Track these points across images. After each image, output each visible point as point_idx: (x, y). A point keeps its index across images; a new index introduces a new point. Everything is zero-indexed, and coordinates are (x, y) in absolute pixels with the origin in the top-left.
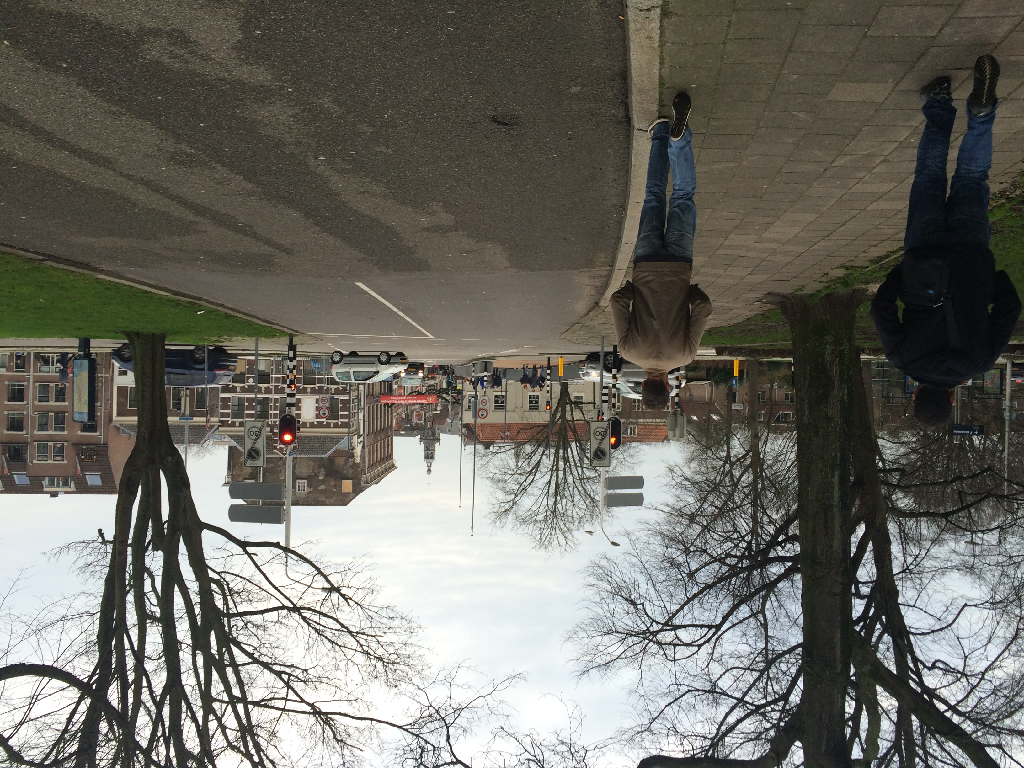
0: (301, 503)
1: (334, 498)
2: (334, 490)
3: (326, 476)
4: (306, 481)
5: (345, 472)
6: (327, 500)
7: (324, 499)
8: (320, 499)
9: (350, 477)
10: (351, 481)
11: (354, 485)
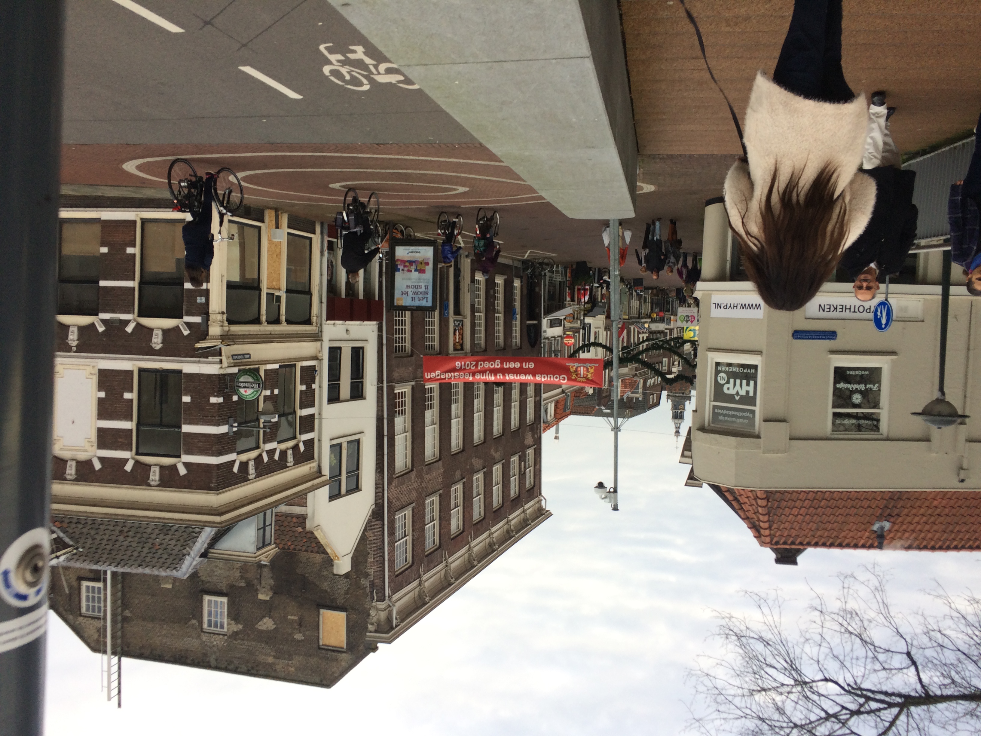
0: (213, 663)
1: (297, 660)
2: (298, 636)
3: (276, 591)
4: (225, 600)
5: (325, 586)
6: (280, 665)
7: (271, 660)
8: (261, 658)
9: (340, 601)
10: (343, 615)
11: (351, 628)
